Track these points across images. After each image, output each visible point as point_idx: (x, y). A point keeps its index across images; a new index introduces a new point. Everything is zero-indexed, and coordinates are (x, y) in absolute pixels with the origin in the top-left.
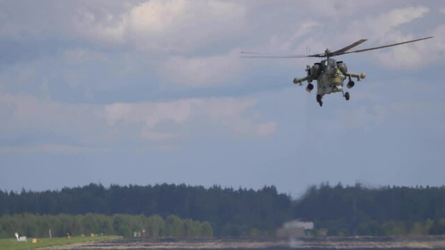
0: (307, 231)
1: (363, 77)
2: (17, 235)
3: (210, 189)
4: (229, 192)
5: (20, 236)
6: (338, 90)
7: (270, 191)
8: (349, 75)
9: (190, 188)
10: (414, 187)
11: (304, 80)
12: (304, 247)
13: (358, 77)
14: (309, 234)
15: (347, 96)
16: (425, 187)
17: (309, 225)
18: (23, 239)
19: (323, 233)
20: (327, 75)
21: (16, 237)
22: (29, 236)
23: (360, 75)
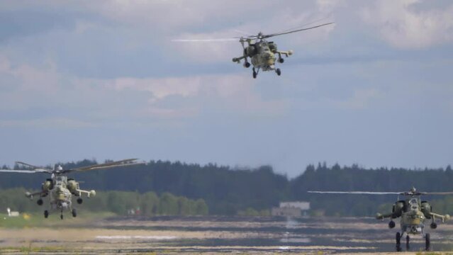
0: (303, 212)
1: (290, 54)
2: (9, 210)
3: (206, 167)
4: (224, 170)
5: (12, 210)
6: (271, 69)
7: (266, 171)
8: (279, 53)
9: (185, 166)
10: (412, 169)
11: (241, 58)
12: (300, 227)
13: (286, 54)
14: (305, 213)
15: (278, 72)
16: (423, 168)
17: (305, 206)
18: (16, 214)
19: (320, 214)
20: (262, 57)
21: (7, 212)
22: (21, 210)
23: (287, 53)
